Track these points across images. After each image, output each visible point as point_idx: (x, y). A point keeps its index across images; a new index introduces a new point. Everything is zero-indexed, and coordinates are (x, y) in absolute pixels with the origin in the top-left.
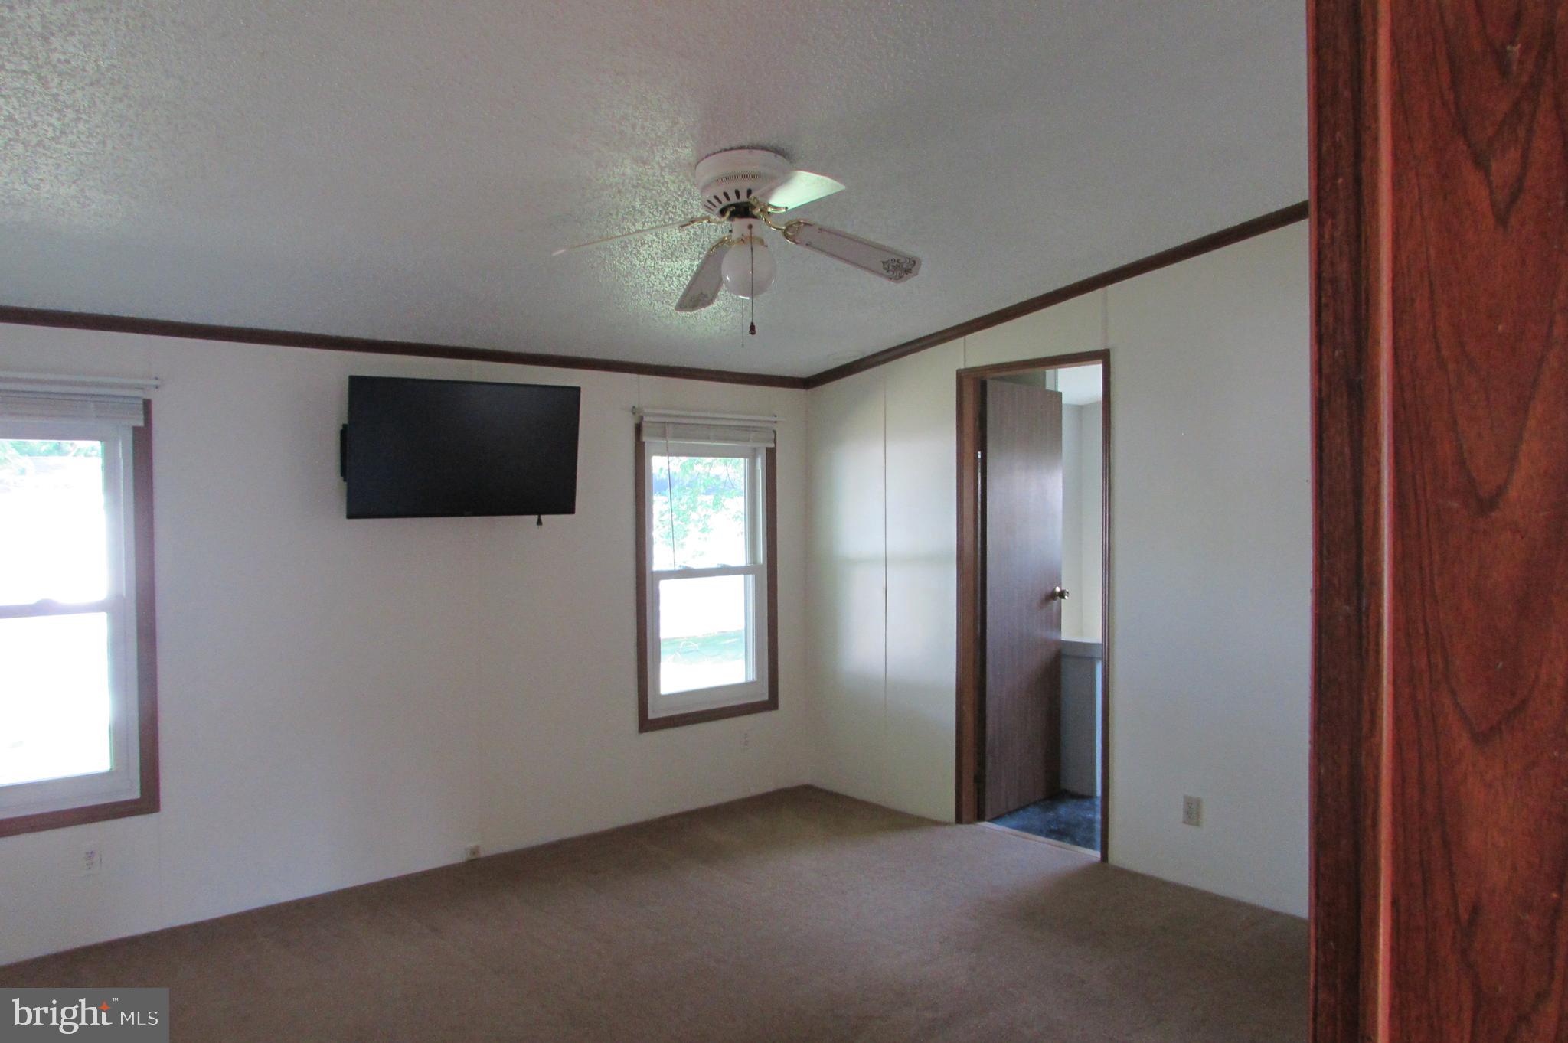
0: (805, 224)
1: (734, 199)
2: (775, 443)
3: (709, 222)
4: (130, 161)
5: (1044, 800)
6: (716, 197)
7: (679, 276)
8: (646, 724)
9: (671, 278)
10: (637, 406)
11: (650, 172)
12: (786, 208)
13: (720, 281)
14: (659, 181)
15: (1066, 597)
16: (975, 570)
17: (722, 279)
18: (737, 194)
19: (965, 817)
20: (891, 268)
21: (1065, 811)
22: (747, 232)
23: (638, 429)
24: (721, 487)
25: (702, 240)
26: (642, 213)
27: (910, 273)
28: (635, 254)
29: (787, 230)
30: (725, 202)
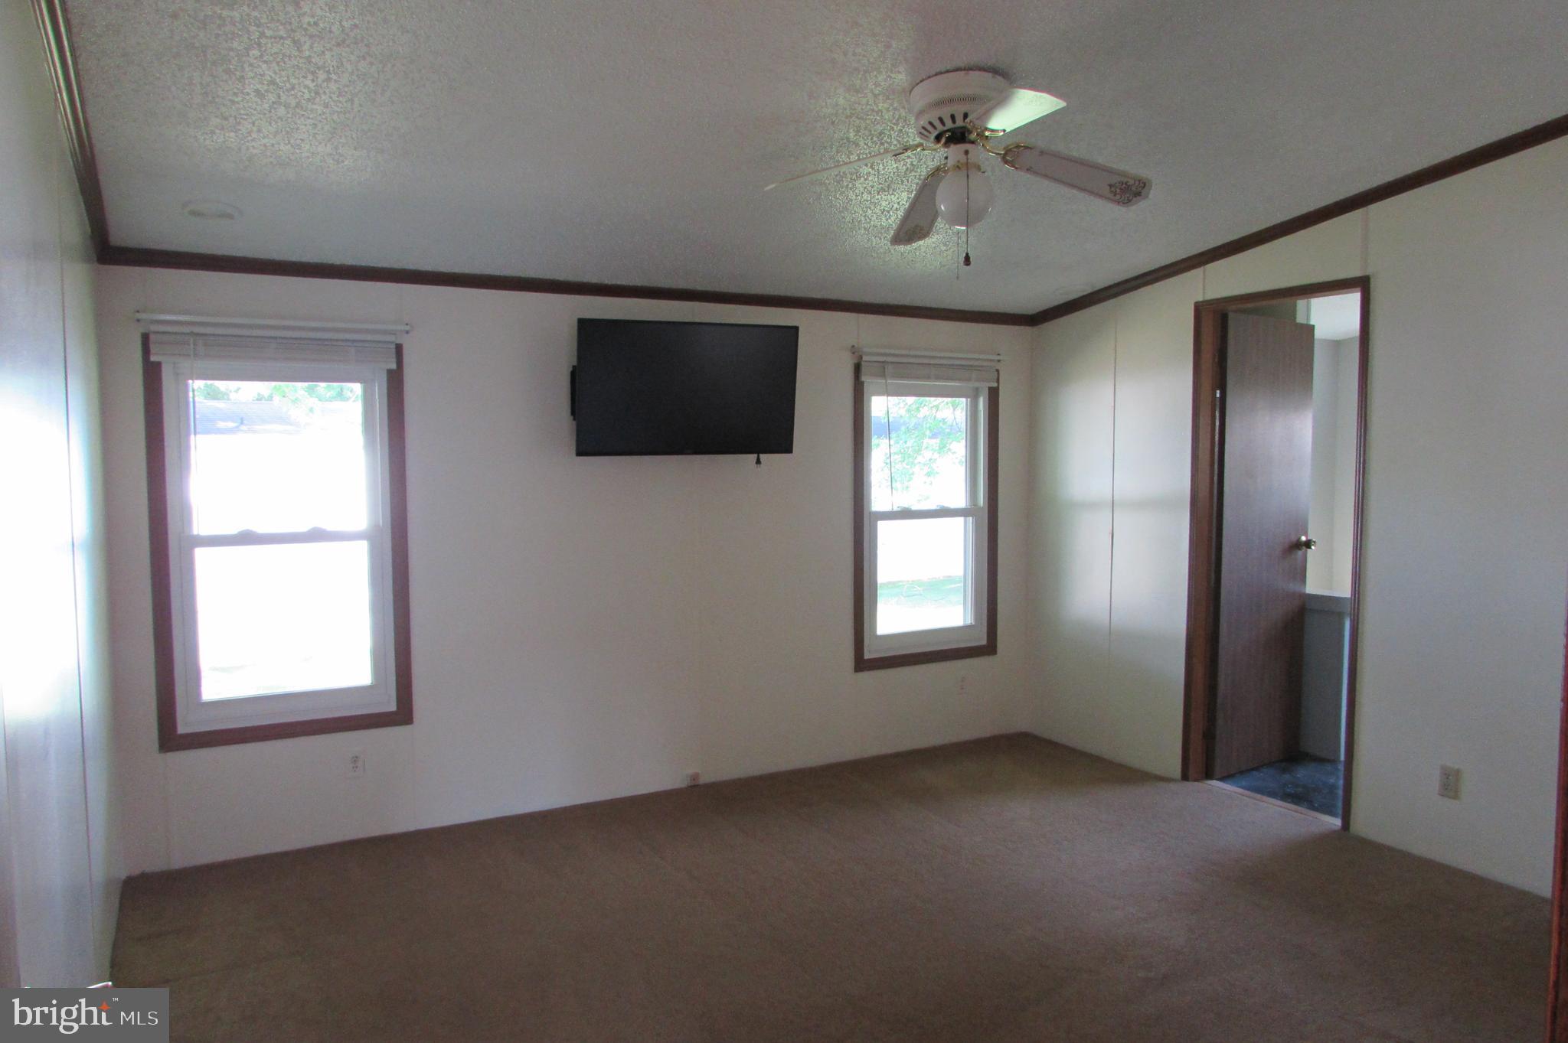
0: (1026, 148)
1: (949, 125)
2: (998, 381)
3: (923, 150)
4: (375, 117)
5: (1282, 761)
6: (931, 123)
7: (896, 209)
8: (862, 664)
9: (888, 212)
10: (856, 346)
11: (864, 101)
12: (1004, 131)
13: (936, 214)
14: (873, 110)
15: (1313, 547)
16: (1211, 516)
17: (937, 212)
18: (953, 117)
19: (1191, 772)
20: (1118, 191)
21: (1304, 773)
22: (963, 159)
23: (857, 369)
24: (947, 430)
25: (919, 170)
26: (857, 145)
27: (1140, 195)
28: (851, 189)
29: (1006, 154)
30: (940, 128)
